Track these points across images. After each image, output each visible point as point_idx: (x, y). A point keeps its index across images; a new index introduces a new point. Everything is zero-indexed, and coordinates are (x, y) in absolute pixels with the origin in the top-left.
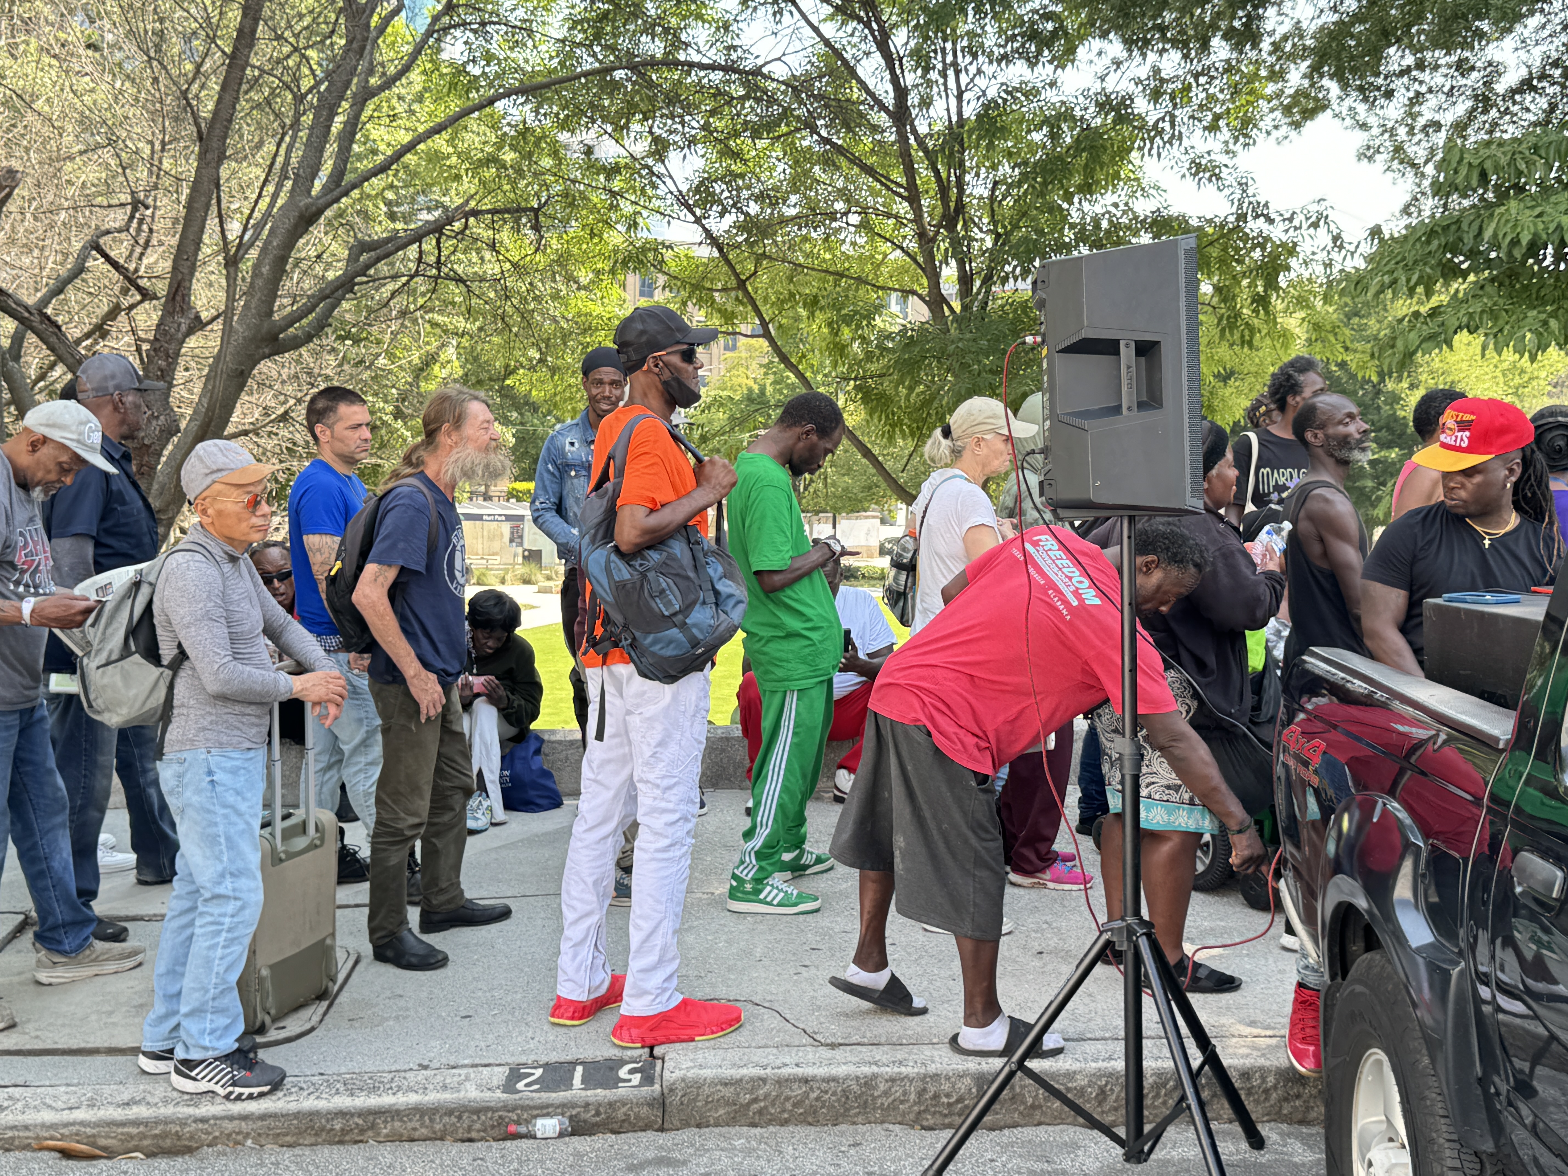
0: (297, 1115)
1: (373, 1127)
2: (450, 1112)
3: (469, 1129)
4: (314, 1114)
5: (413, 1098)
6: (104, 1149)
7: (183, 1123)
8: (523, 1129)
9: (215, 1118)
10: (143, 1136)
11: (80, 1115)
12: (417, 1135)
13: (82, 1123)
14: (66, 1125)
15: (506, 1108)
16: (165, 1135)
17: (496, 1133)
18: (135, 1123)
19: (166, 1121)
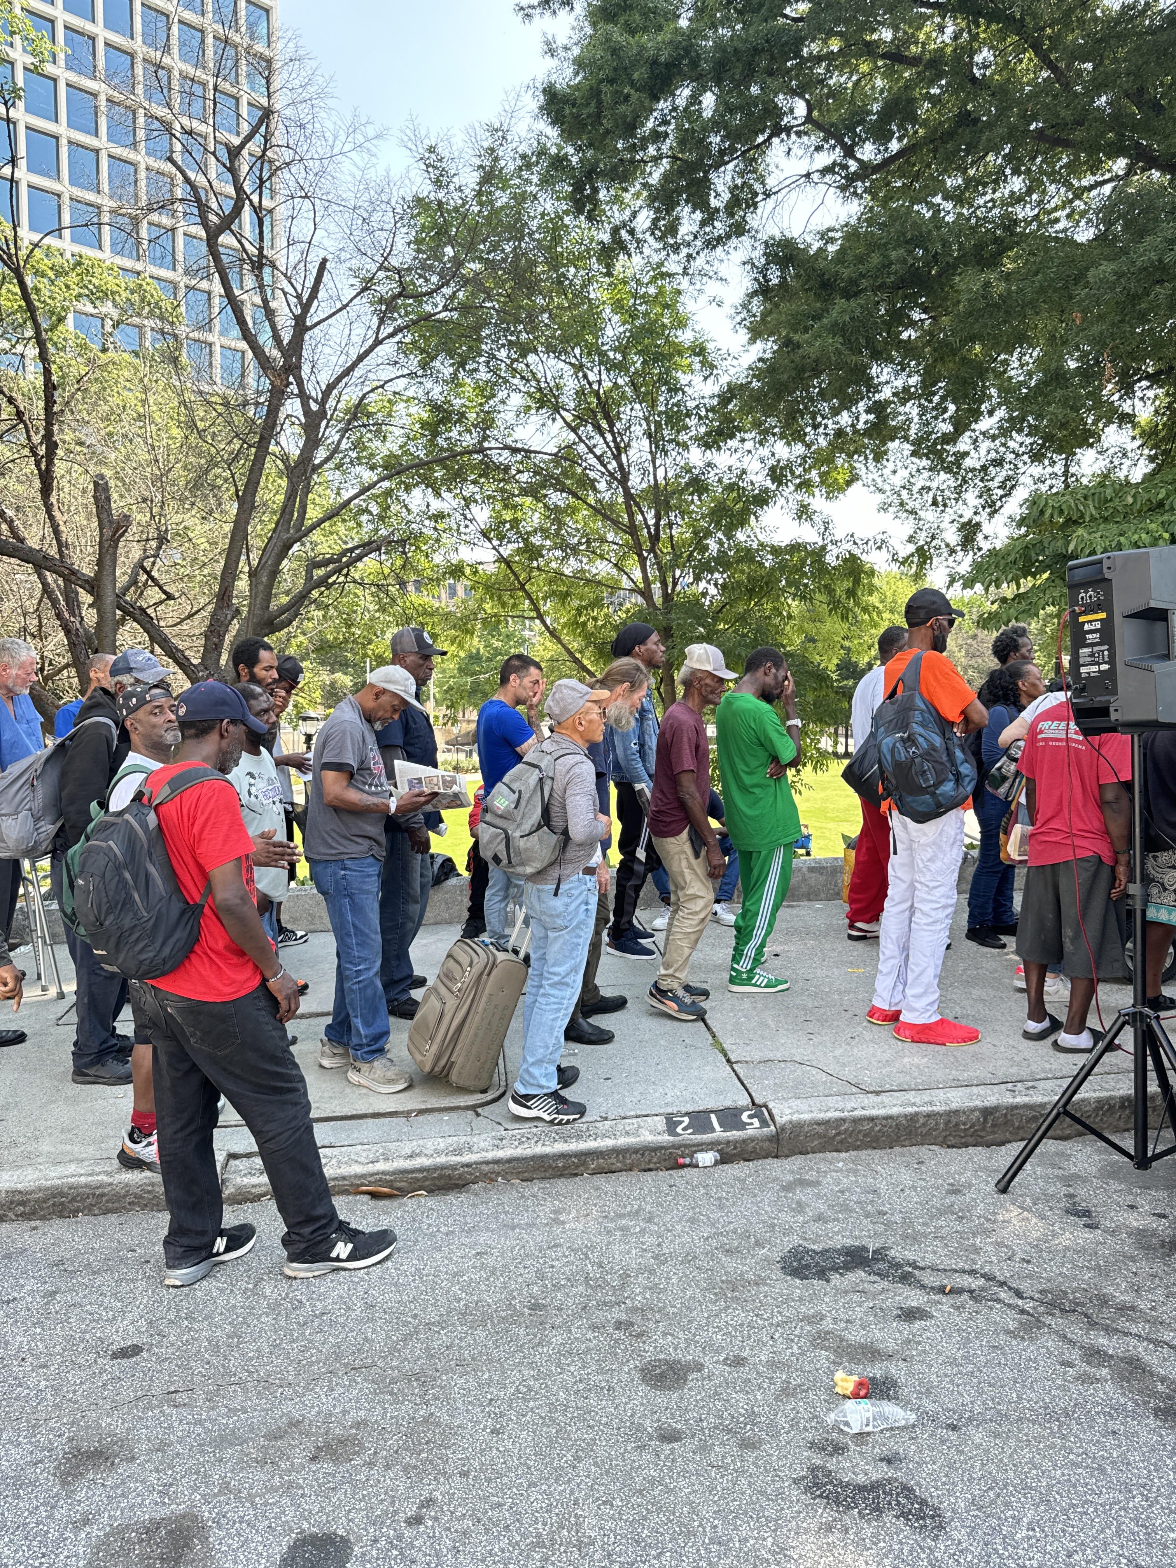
0: (533, 1158)
1: (584, 1164)
2: (636, 1151)
3: (650, 1162)
4: (543, 1157)
5: (609, 1143)
6: (398, 1189)
7: (453, 1167)
8: (687, 1161)
9: (476, 1163)
10: (426, 1179)
11: (381, 1166)
12: (613, 1168)
13: (384, 1173)
14: (372, 1175)
15: (674, 1146)
16: (441, 1177)
17: (667, 1164)
18: (421, 1170)
19: (443, 1167)
